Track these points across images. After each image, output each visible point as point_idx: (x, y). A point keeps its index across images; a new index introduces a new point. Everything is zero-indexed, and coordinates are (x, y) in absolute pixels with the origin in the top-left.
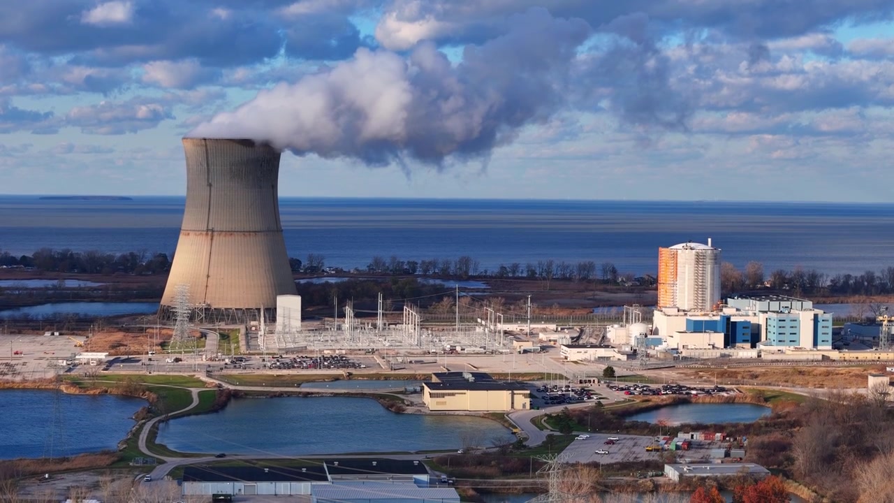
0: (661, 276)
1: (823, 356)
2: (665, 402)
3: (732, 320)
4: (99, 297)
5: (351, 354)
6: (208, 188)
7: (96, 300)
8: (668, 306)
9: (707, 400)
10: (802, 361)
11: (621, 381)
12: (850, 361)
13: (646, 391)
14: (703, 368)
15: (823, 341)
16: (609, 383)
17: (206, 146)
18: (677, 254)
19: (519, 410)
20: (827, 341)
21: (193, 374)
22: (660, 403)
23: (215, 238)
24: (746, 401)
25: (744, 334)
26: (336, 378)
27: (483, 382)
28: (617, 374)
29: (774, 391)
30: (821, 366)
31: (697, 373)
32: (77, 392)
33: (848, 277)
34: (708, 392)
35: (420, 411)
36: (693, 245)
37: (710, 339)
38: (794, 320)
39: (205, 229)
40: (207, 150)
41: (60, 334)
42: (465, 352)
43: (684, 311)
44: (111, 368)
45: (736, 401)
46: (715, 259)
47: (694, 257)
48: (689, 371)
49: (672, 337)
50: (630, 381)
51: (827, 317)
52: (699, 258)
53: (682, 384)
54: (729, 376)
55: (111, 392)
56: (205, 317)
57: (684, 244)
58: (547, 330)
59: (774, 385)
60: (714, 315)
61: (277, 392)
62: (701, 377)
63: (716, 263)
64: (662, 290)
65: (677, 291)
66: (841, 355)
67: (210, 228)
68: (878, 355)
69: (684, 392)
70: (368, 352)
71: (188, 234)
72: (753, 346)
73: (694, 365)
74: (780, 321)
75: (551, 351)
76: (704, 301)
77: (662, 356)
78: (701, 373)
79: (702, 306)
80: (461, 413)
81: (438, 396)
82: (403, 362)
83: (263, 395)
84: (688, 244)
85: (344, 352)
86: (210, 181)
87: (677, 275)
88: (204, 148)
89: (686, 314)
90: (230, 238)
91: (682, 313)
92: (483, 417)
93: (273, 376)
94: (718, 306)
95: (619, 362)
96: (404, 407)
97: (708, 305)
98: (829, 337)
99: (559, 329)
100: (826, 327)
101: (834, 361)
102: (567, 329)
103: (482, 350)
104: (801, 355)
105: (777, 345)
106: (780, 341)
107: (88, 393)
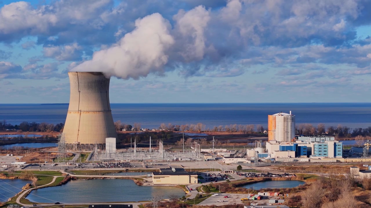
0: (269, 127)
1: (337, 160)
2: (259, 180)
3: (298, 146)
4: (39, 141)
5: (132, 162)
6: (79, 93)
7: (38, 142)
8: (272, 140)
9: (279, 179)
10: (327, 163)
11: (243, 171)
12: (349, 162)
13: (253, 175)
14: (283, 166)
15: (338, 154)
16: (238, 172)
17: (78, 75)
18: (276, 118)
19: (193, 184)
20: (340, 154)
21: (59, 170)
22: (257, 180)
23: (81, 114)
24: (296, 179)
25: (304, 152)
26: (121, 172)
27: (180, 172)
28: (243, 169)
29: (310, 175)
30: (335, 165)
31: (279, 168)
32: (5, 178)
33: (361, 129)
34: (280, 176)
35: (149, 184)
36: (282, 114)
37: (289, 154)
38: (325, 145)
39: (78, 110)
40: (78, 77)
41: (13, 155)
42: (182, 160)
43: (279, 142)
44: (26, 168)
45: (291, 179)
46: (292, 120)
47: (283, 119)
48: (276, 167)
49: (273, 153)
50: (247, 171)
51: (340, 144)
52: (285, 119)
53: (270, 172)
54: (293, 169)
55: (19, 178)
56: (78, 148)
57: (279, 114)
58: (222, 151)
59: (311, 173)
60: (292, 144)
61: (91, 177)
62: (280, 170)
63: (292, 121)
64: (270, 133)
65: (276, 134)
66: (345, 160)
67: (80, 110)
68: (361, 160)
69: (270, 176)
70: (139, 161)
71: (71, 113)
72: (308, 157)
73: (279, 165)
74: (319, 145)
75: (220, 160)
76: (287, 138)
77: (266, 161)
78: (281, 168)
79: (287, 140)
80: (167, 185)
81: (157, 178)
82: (153, 165)
83: (85, 179)
84: (280, 113)
85: (129, 161)
86: (79, 90)
87: (276, 127)
88: (77, 76)
89: (280, 144)
90: (88, 114)
91: (278, 143)
92: (176, 187)
93: (93, 171)
94: (294, 140)
95: (247, 164)
96: (143, 183)
97: (289, 139)
98: (341, 153)
99: (228, 151)
100: (339, 148)
101: (342, 162)
102: (231, 151)
103: (190, 160)
104: (328, 160)
105: (318, 156)
106: (319, 154)
107: (9, 178)
